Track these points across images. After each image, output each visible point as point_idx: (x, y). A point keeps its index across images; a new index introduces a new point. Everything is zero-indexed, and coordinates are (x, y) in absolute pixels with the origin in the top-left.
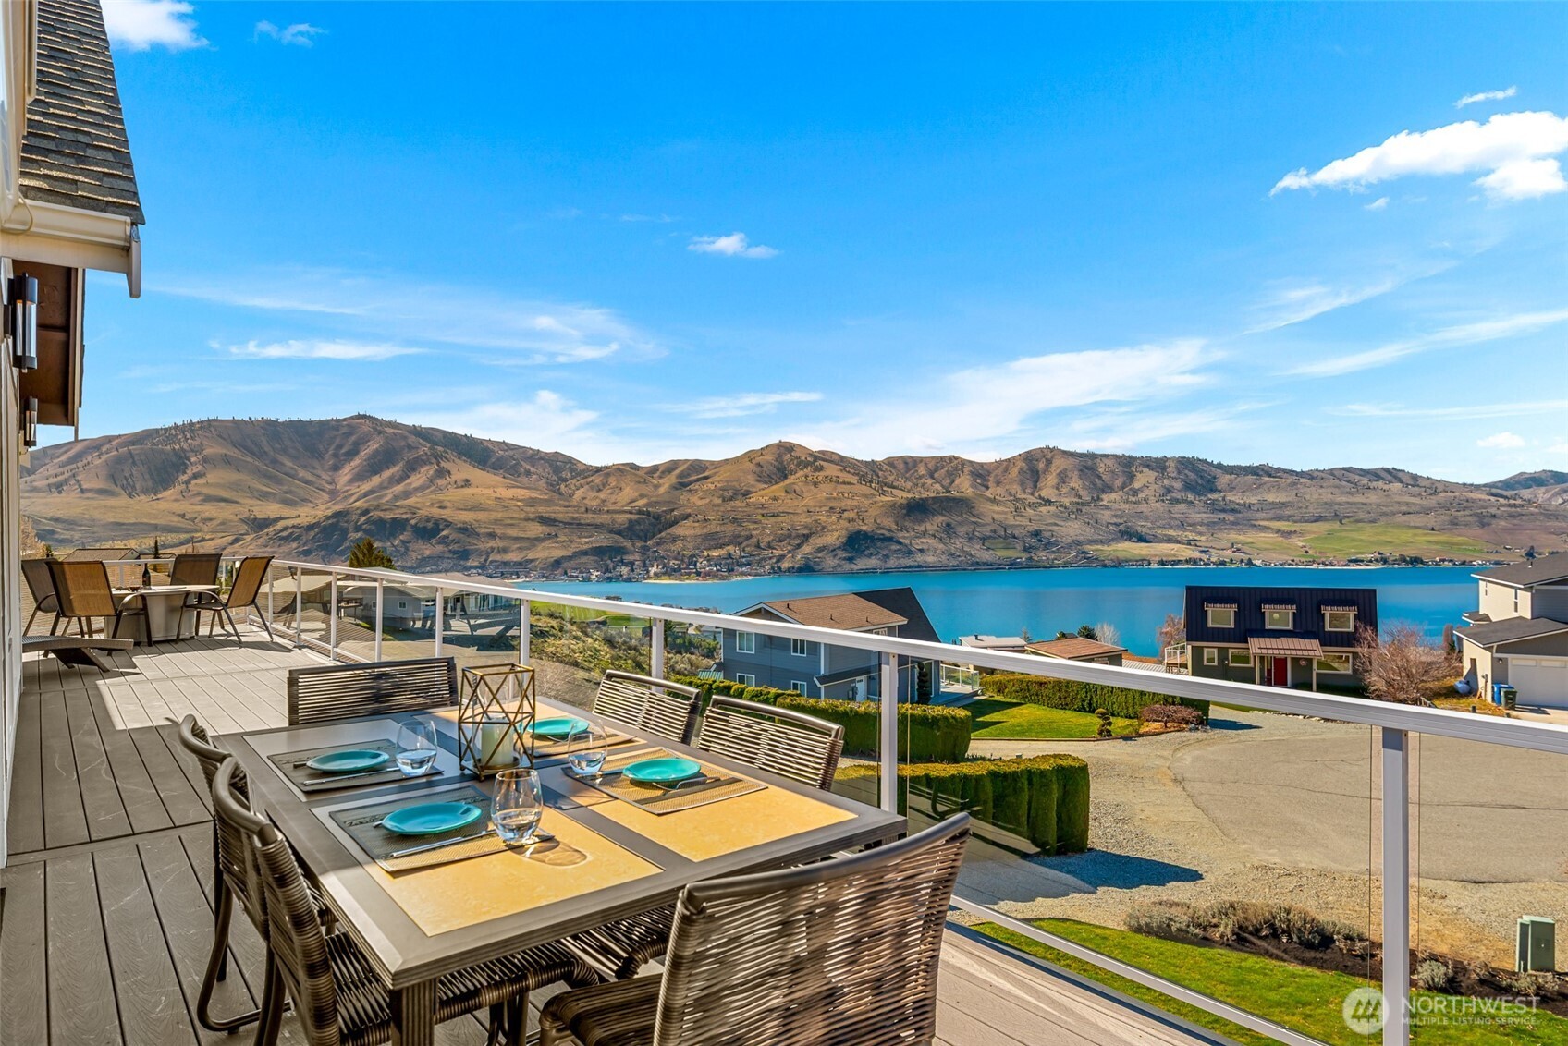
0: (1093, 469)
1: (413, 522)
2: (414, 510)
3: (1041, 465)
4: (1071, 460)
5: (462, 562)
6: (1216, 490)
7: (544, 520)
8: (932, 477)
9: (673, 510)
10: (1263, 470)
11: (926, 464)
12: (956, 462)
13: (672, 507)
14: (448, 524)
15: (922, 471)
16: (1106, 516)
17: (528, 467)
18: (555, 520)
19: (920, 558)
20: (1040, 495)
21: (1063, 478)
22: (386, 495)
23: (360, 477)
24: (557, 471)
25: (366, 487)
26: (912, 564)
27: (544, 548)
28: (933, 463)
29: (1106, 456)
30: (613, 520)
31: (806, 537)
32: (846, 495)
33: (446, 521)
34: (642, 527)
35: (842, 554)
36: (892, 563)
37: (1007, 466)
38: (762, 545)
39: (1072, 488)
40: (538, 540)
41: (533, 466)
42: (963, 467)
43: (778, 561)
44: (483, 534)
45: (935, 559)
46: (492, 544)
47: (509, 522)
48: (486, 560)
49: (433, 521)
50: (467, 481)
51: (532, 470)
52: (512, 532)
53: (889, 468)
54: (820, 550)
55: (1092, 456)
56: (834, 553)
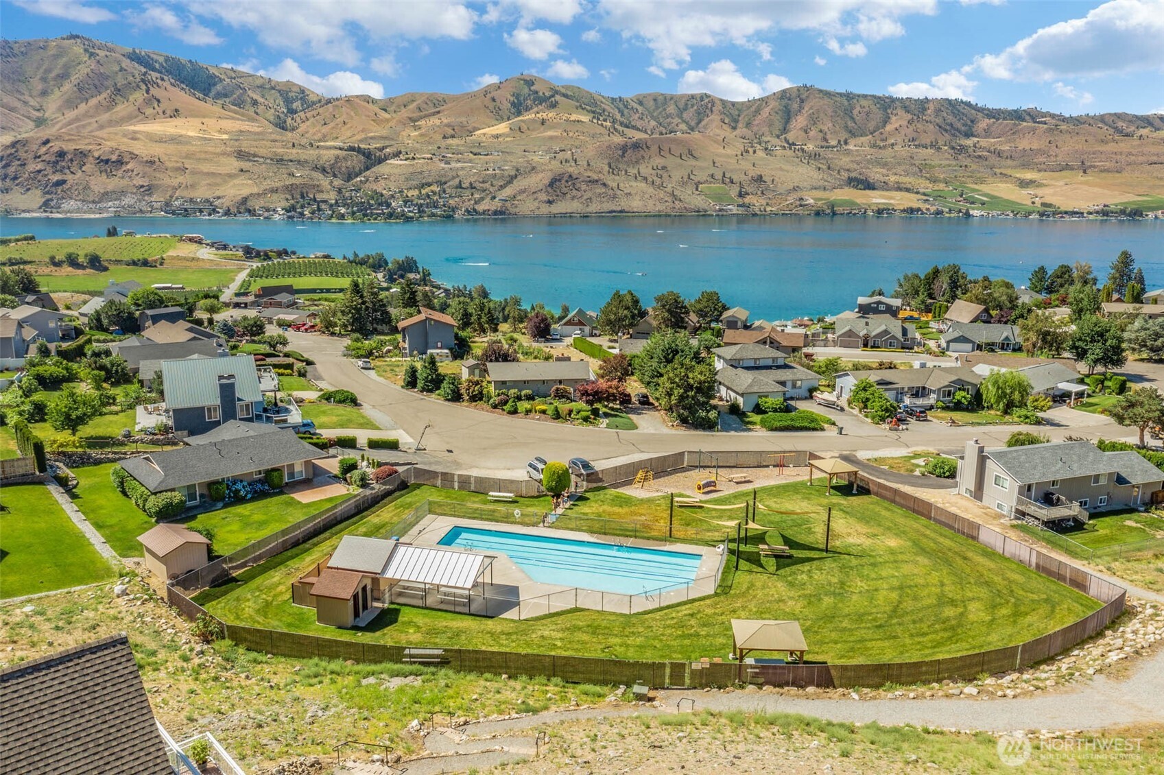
0: (848, 112)
1: (96, 154)
2: (100, 141)
3: (796, 106)
4: (826, 100)
5: (146, 198)
6: (973, 135)
7: (241, 155)
8: (680, 116)
9: (386, 147)
10: (1029, 114)
11: (676, 102)
12: (706, 100)
13: (387, 143)
14: (134, 157)
15: (671, 109)
16: (845, 161)
17: (255, 97)
18: (255, 155)
19: (624, 204)
20: (785, 139)
21: (814, 120)
22: (90, 124)
23: (70, 104)
24: (288, 101)
25: (71, 114)
26: (615, 208)
27: (235, 185)
28: (683, 101)
29: (865, 96)
30: (319, 157)
31: (512, 179)
32: (571, 134)
33: (131, 153)
34: (349, 163)
35: (544, 197)
36: (594, 207)
37: (760, 105)
38: (463, 186)
39: (821, 131)
40: (230, 176)
41: (263, 96)
42: (713, 105)
43: (476, 203)
44: (172, 168)
45: (641, 203)
46: (181, 179)
47: (203, 156)
48: (171, 197)
49: (117, 153)
50: (177, 110)
51: (261, 100)
52: (205, 168)
53: (635, 106)
54: (522, 192)
55: (849, 96)
56: (535, 196)
